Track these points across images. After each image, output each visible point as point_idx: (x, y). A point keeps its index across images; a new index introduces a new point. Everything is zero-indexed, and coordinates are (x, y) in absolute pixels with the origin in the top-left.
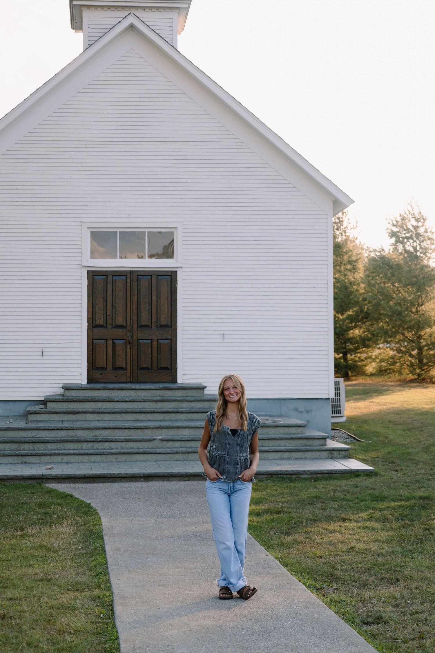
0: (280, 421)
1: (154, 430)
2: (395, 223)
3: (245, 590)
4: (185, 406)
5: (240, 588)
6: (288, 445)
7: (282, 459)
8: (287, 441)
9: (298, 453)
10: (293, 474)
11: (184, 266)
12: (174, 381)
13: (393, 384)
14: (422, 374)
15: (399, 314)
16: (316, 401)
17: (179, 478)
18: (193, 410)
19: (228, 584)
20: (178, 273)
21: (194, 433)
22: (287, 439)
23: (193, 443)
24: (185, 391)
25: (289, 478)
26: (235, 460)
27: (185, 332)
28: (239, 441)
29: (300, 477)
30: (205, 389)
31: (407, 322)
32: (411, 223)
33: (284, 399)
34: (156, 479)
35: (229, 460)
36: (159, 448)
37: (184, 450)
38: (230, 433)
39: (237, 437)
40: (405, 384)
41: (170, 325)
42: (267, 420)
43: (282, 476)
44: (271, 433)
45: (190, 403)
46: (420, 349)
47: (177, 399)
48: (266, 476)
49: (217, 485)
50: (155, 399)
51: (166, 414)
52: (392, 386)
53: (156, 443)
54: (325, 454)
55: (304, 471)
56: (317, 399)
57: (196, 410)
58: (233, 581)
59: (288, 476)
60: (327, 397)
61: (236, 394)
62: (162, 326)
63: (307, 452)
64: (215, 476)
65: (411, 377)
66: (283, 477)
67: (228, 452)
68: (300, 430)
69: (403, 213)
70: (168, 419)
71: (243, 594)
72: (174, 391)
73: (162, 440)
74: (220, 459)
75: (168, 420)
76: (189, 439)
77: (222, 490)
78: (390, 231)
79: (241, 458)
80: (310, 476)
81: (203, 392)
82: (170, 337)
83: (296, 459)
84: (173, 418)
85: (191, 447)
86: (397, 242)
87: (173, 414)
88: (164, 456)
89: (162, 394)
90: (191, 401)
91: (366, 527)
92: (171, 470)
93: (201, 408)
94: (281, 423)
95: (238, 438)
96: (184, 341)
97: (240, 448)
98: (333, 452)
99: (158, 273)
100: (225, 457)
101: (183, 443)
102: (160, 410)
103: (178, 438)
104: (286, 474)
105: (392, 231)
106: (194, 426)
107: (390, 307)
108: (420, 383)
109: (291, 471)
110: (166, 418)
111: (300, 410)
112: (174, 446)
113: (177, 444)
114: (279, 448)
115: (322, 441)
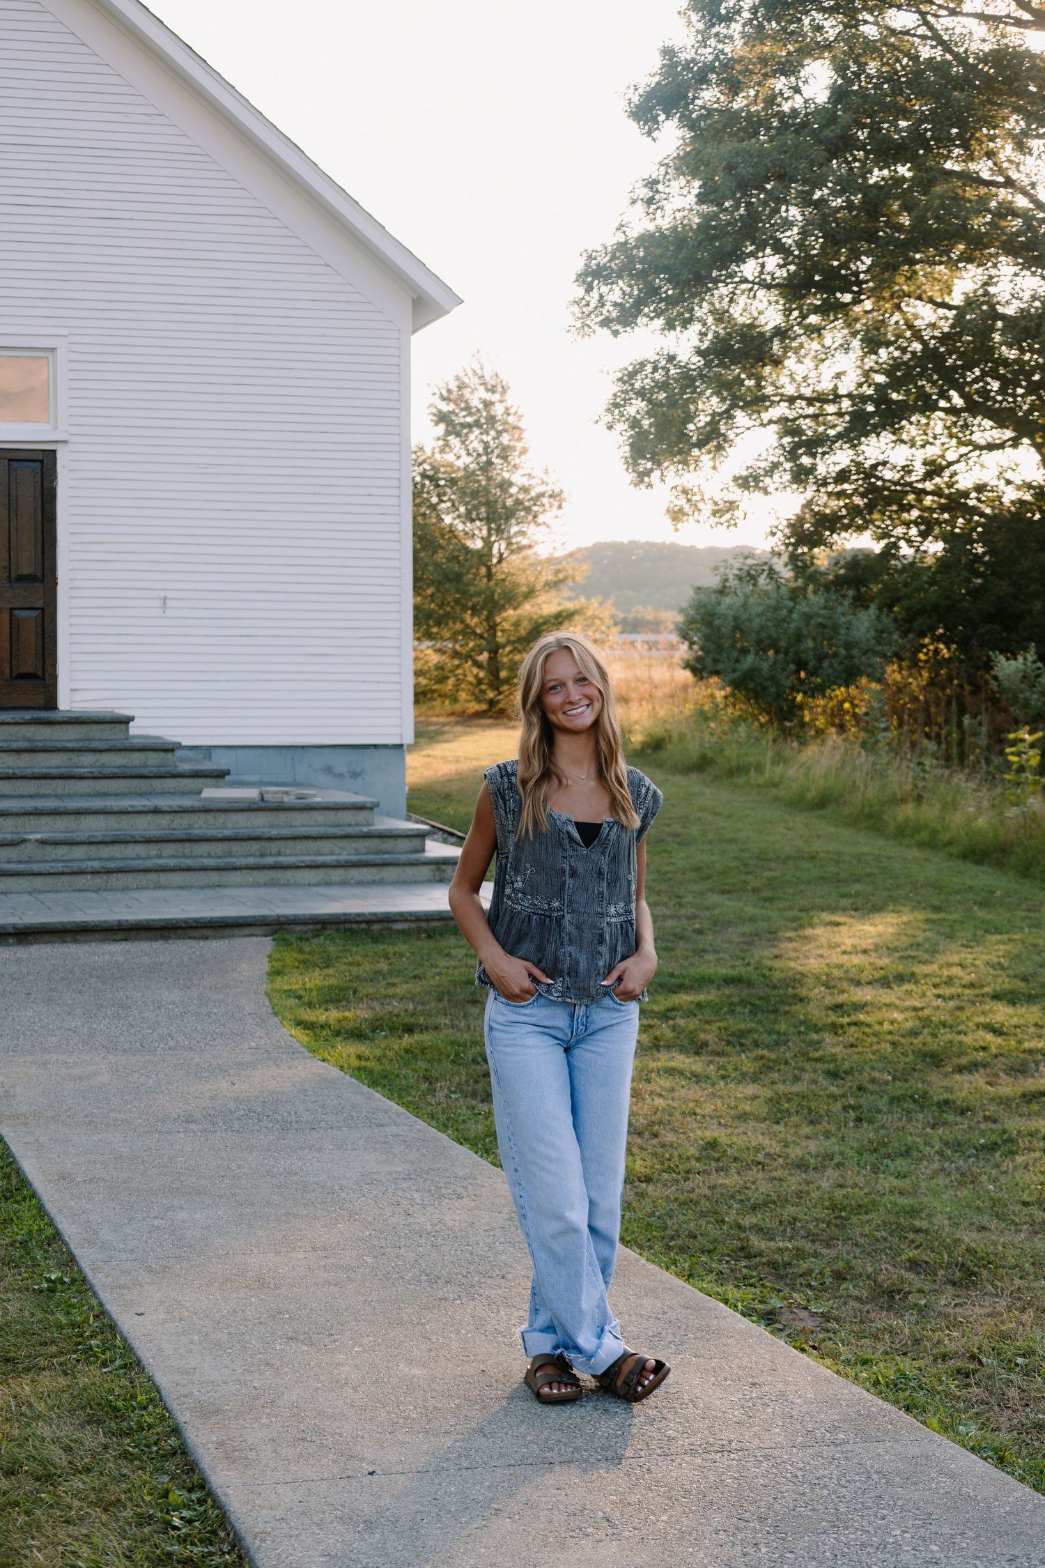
0: (315, 796)
1: (21, 820)
2: (445, 394)
3: (626, 1369)
4: (86, 762)
5: (612, 1361)
6: (337, 850)
7: (328, 884)
8: (336, 842)
9: (365, 870)
10: (374, 922)
11: (72, 439)
12: (52, 704)
13: (442, 720)
14: (498, 702)
15: (458, 578)
16: (373, 751)
17: (102, 935)
18: (107, 771)
19: (567, 1348)
20: (59, 456)
21: (116, 826)
22: (335, 837)
23: (117, 847)
24: (85, 728)
25: (366, 932)
26: (594, 927)
27: (74, 593)
28: (604, 863)
29: (391, 929)
30: (131, 724)
31: (472, 596)
32: (476, 398)
33: (303, 747)
34: (46, 937)
35: (573, 930)
36: (36, 862)
37: (97, 865)
38: (576, 835)
39: (600, 849)
40: (469, 719)
41: (40, 576)
42: (287, 793)
43: (347, 926)
44: (295, 823)
45: (98, 756)
46: (494, 650)
47: (68, 745)
48: (311, 927)
49: (536, 1012)
50: (15, 745)
51: (43, 782)
52: (444, 725)
53: (28, 850)
54: (425, 871)
55: (401, 914)
56: (375, 746)
57: (115, 770)
58: (585, 1340)
59: (363, 926)
60: (397, 742)
61: (586, 702)
62: (20, 579)
63: (385, 869)
64: (527, 983)
65: (475, 707)
66: (350, 930)
67: (571, 902)
68: (362, 816)
69: (461, 374)
70: (47, 792)
71: (619, 1383)
72: (58, 727)
73: (43, 842)
74: (542, 923)
75: (51, 795)
76: (107, 839)
77: (547, 1031)
78: (434, 411)
79: (613, 920)
80: (413, 925)
81: (127, 730)
82: (40, 604)
83: (361, 883)
84: (59, 791)
85: (112, 859)
86: (448, 433)
87: (60, 782)
88: (49, 880)
89: (29, 735)
90: (100, 751)
91: (674, 1069)
92: (78, 917)
93: (125, 767)
94: (318, 799)
95: (603, 853)
96: (73, 612)
97: (608, 888)
98: (444, 867)
99: (10, 455)
100: (559, 920)
101: (93, 848)
102: (28, 772)
103: (82, 836)
104: (357, 922)
105: (440, 411)
106: (116, 809)
107: (438, 566)
108: (496, 718)
109: (370, 914)
110: (42, 791)
111: (336, 771)
112: (72, 857)
113: (79, 852)
114: (320, 859)
115: (416, 843)
